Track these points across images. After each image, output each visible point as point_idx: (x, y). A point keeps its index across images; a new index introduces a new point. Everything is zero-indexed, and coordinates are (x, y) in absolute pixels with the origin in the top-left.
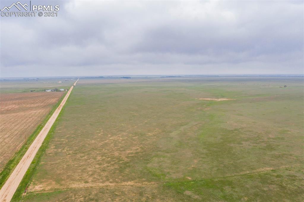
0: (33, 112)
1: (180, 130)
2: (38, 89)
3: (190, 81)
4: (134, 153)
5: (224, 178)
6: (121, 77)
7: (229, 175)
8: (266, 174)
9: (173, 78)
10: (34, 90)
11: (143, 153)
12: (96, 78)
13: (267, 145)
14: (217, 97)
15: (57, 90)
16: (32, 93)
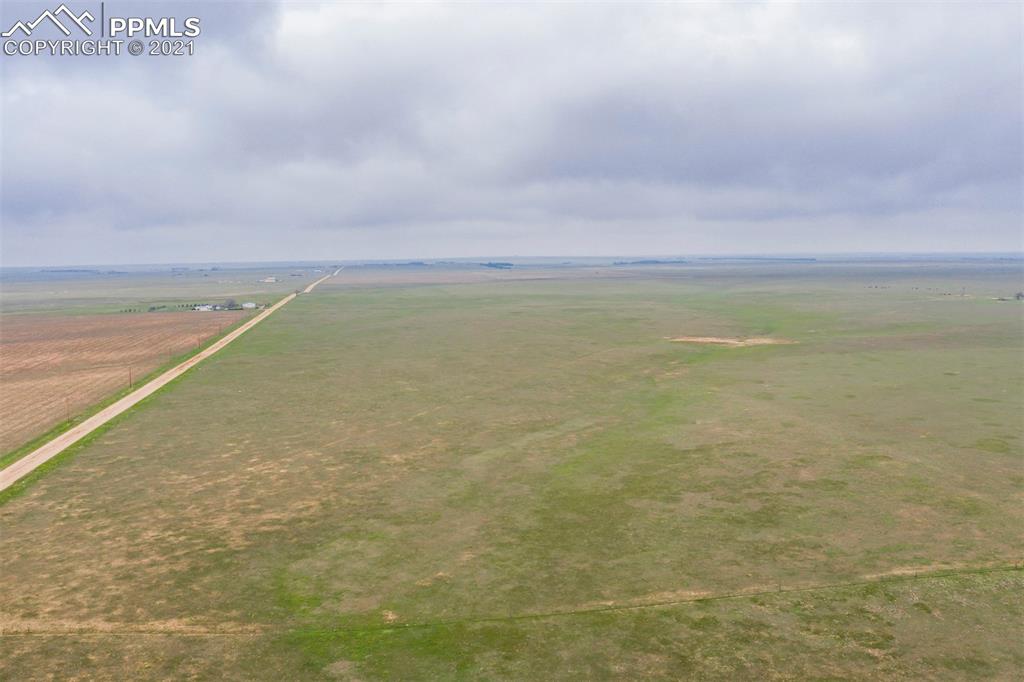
0: (91, 376)
1: (514, 444)
2: (179, 301)
3: (699, 277)
4: (283, 522)
5: (510, 620)
6: (481, 264)
7: (538, 613)
8: (666, 614)
9: (652, 268)
10: (162, 304)
11: (314, 521)
12: (400, 266)
13: (765, 507)
14: (743, 333)
15: (232, 306)
16: (151, 314)
